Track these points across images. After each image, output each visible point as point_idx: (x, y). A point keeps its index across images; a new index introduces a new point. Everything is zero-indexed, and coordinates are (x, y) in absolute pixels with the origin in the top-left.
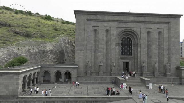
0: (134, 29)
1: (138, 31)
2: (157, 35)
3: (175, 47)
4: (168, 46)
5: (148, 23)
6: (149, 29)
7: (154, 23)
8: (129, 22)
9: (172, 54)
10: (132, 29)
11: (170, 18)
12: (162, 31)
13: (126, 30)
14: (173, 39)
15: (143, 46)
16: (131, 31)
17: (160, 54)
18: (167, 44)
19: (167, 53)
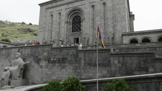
1: (82, 7)
2: (100, 7)
3: (120, 14)
4: (112, 15)
6: (93, 3)
9: (117, 22)
10: (78, 7)
13: (73, 9)
14: (117, 7)
15: (87, 20)
17: (106, 24)
18: (112, 12)
19: (112, 22)
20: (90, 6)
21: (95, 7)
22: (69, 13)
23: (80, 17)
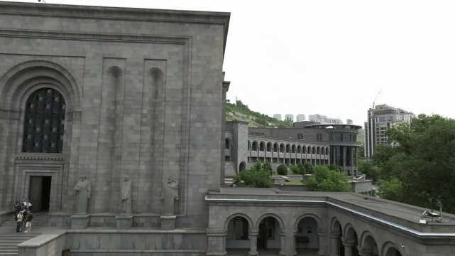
0: (61, 61)
1: (75, 66)
2: (142, 81)
3: (204, 122)
4: (180, 120)
5: (112, 41)
6: (115, 60)
7: (133, 39)
8: (41, 35)
9: (195, 146)
10: (55, 60)
11: (187, 25)
12: (160, 66)
13: (33, 65)
14: (198, 95)
15: (89, 119)
16: (50, 66)
17: (157, 146)
18: (179, 112)
19: (178, 142)
20: (106, 69)
21: (123, 77)
22: (10, 75)
23: (61, 95)
